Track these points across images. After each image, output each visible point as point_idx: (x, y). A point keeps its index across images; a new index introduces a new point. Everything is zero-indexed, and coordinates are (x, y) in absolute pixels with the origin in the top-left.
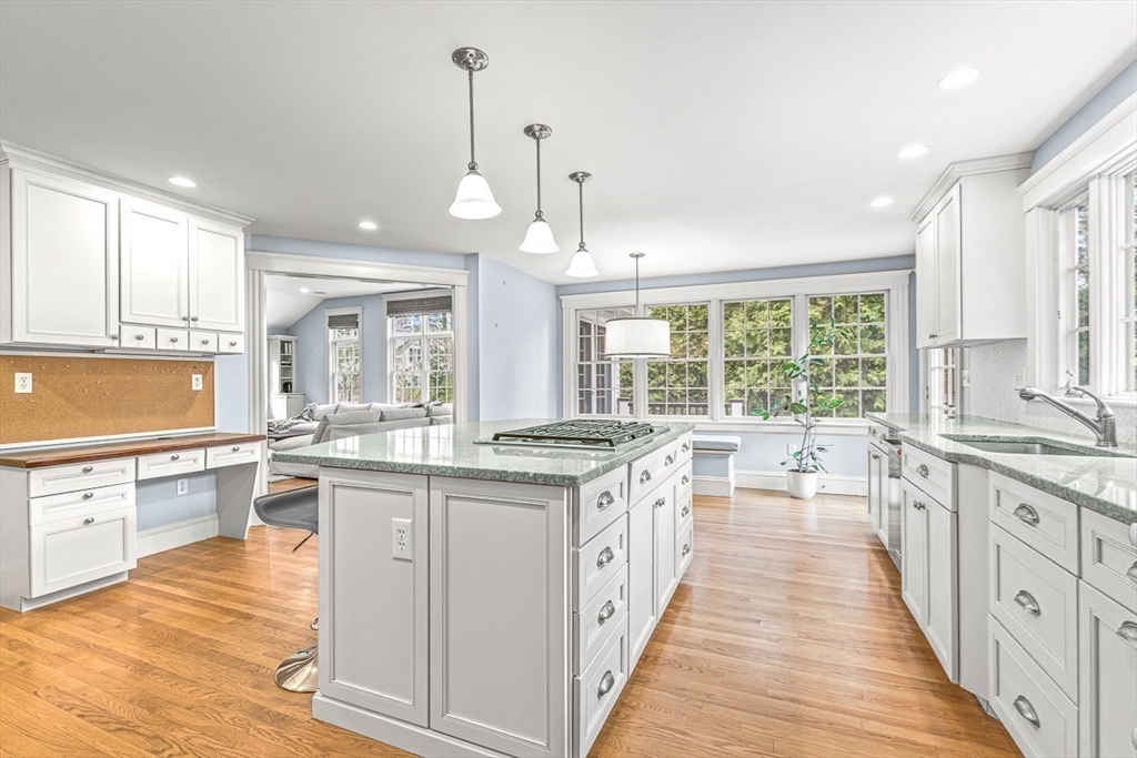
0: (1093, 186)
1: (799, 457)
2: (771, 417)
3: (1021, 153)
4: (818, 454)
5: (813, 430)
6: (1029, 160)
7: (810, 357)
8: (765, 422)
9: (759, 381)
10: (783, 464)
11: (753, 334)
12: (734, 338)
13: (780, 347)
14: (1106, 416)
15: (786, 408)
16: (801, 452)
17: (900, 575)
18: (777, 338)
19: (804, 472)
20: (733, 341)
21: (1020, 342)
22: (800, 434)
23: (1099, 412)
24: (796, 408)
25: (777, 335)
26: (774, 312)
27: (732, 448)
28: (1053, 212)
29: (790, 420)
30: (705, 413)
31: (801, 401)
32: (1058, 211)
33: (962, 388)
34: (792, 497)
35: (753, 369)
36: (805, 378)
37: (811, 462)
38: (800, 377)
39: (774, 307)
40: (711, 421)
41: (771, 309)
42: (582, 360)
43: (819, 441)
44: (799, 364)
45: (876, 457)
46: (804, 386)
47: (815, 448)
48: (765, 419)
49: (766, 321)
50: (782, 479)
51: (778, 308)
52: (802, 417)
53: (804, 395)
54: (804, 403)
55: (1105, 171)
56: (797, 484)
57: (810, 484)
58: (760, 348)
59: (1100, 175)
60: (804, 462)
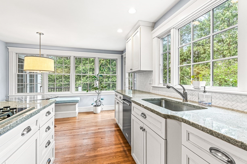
0: (172, 31)
1: (96, 102)
2: (89, 91)
3: (153, 23)
4: (101, 101)
5: (100, 94)
6: (154, 25)
7: (99, 75)
8: (87, 93)
9: (86, 81)
10: (92, 104)
11: (85, 69)
12: (80, 70)
13: (91, 73)
14: (185, 93)
15: (93, 89)
16: (97, 101)
17: (131, 147)
18: (90, 70)
19: (98, 106)
20: (80, 71)
21: (151, 72)
22: (96, 95)
23: (184, 91)
24: (96, 89)
25: (91, 70)
26: (90, 65)
27: (77, 102)
28: (159, 39)
29: (94, 92)
30: (68, 91)
31: (97, 87)
32: (160, 39)
33: (134, 83)
34: (94, 113)
35: (85, 78)
36: (98, 80)
37: (99, 103)
38: (97, 80)
39: (90, 63)
40: (71, 93)
41: (89, 64)
42: (19, 72)
43: (102, 97)
44: (96, 76)
45: (118, 103)
46: (97, 82)
47: (100, 99)
48: (87, 92)
49: (88, 66)
50: (92, 109)
51: (91, 64)
52: (97, 91)
53: (98, 85)
54: (98, 87)
55: (175, 27)
56: (96, 110)
57: (99, 109)
58: (87, 73)
59: (174, 28)
60: (98, 103)
